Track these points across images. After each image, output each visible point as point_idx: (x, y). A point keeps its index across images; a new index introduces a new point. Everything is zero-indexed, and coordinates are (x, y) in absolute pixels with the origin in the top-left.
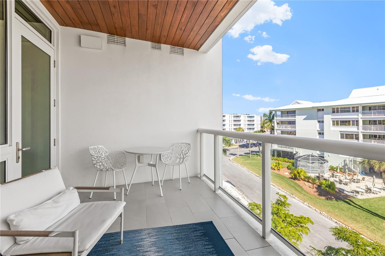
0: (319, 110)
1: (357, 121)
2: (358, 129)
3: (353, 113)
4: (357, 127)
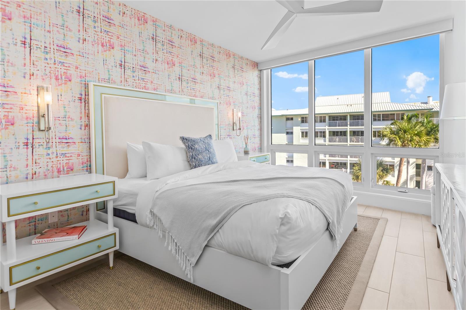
0: (288, 119)
1: (324, 132)
2: (325, 141)
3: (321, 123)
4: (324, 138)
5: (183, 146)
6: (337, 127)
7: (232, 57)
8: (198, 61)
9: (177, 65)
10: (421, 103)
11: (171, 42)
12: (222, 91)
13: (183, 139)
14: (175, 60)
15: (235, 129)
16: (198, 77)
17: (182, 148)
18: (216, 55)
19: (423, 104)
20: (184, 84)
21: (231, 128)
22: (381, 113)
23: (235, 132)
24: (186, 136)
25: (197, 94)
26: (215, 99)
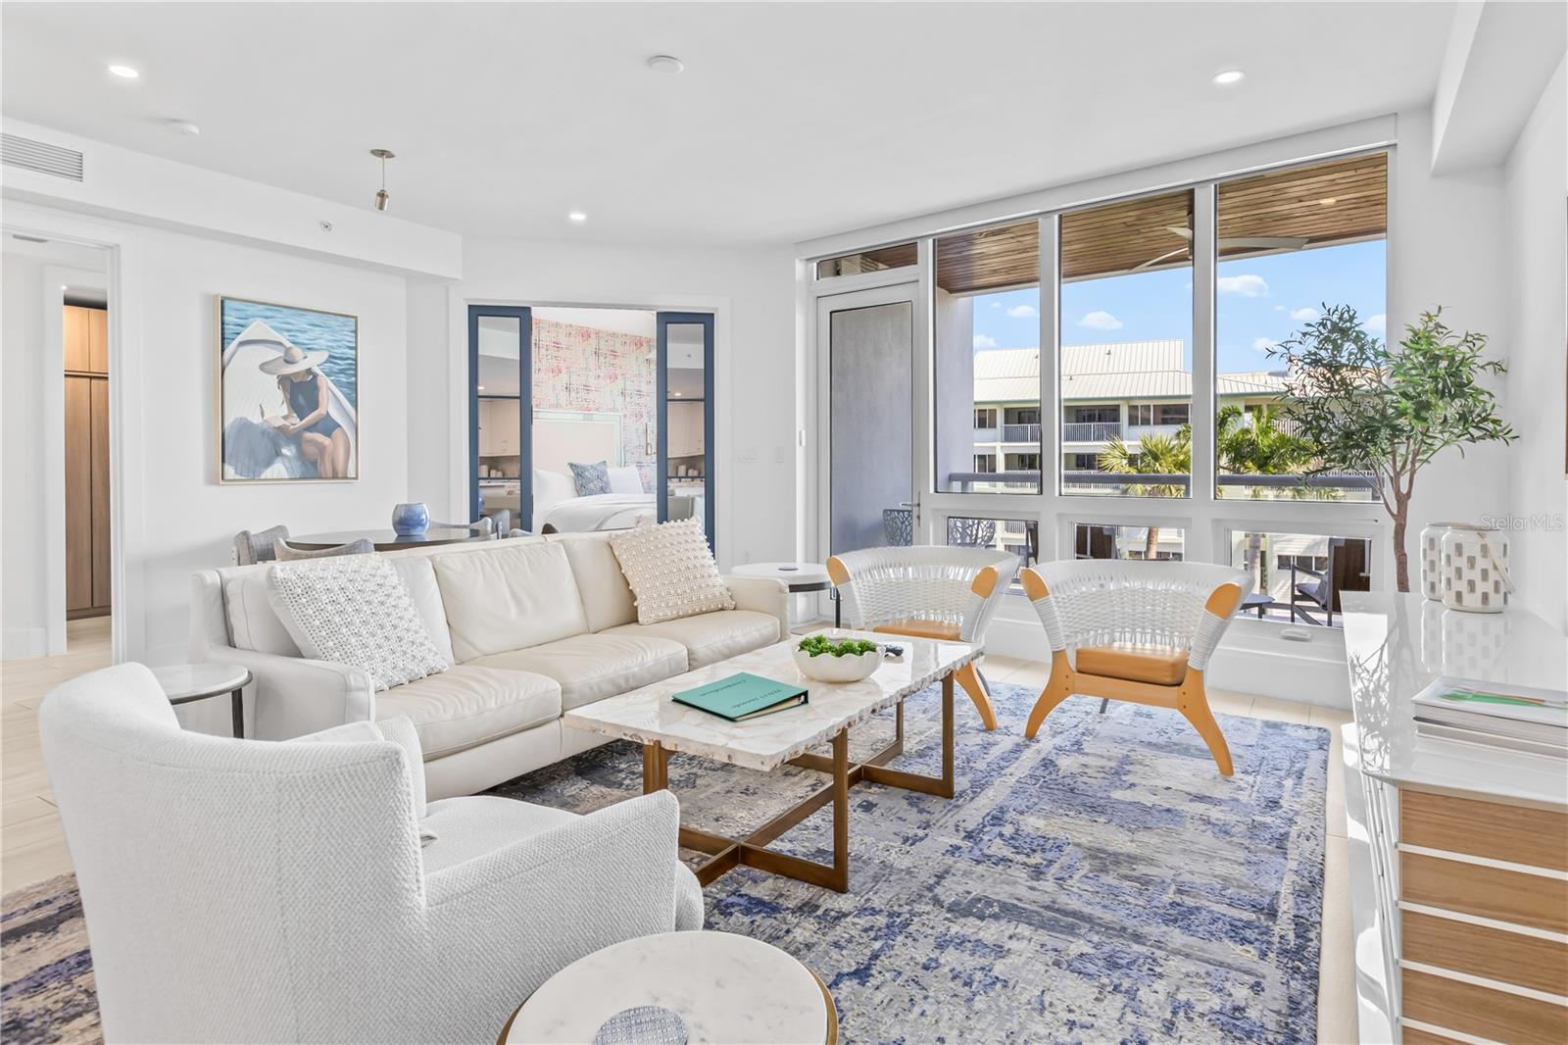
5: (572, 474)
6: (1029, 444)
7: (645, 345)
8: (592, 360)
9: (564, 371)
10: (1271, 374)
11: (557, 345)
12: (628, 399)
13: (571, 465)
14: (562, 365)
15: (649, 452)
16: (592, 382)
17: (570, 476)
18: (619, 349)
19: (1274, 378)
20: (573, 394)
21: (644, 451)
22: (1152, 403)
23: (649, 457)
24: (574, 462)
25: (591, 405)
26: (617, 411)
